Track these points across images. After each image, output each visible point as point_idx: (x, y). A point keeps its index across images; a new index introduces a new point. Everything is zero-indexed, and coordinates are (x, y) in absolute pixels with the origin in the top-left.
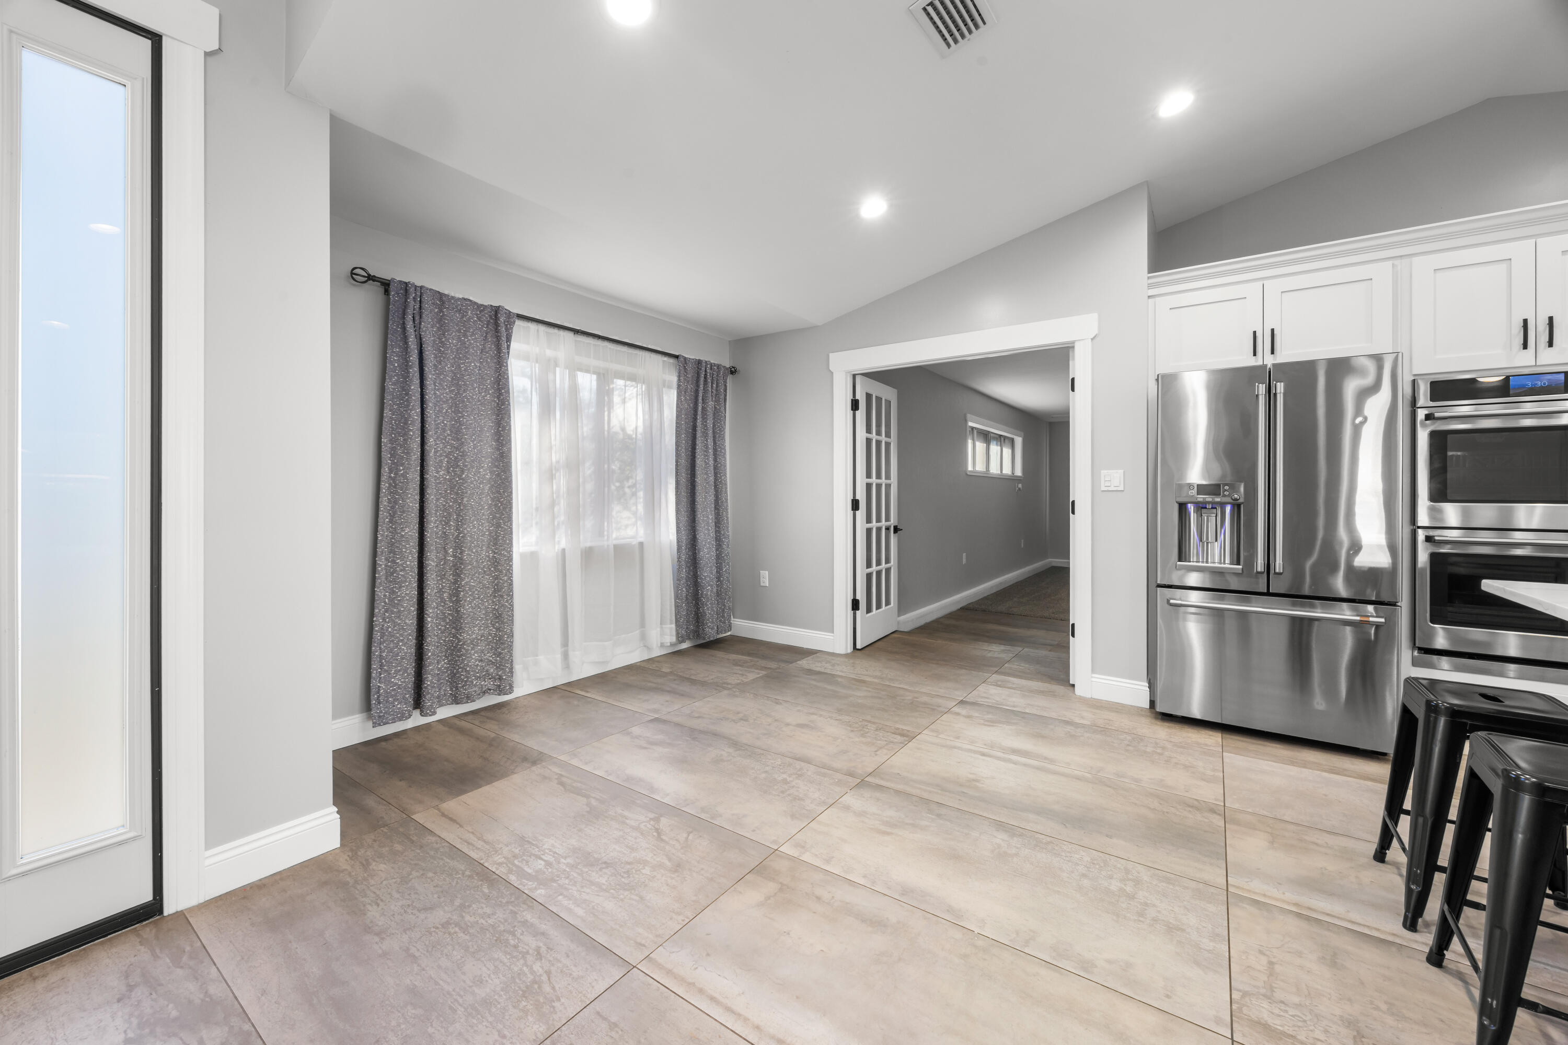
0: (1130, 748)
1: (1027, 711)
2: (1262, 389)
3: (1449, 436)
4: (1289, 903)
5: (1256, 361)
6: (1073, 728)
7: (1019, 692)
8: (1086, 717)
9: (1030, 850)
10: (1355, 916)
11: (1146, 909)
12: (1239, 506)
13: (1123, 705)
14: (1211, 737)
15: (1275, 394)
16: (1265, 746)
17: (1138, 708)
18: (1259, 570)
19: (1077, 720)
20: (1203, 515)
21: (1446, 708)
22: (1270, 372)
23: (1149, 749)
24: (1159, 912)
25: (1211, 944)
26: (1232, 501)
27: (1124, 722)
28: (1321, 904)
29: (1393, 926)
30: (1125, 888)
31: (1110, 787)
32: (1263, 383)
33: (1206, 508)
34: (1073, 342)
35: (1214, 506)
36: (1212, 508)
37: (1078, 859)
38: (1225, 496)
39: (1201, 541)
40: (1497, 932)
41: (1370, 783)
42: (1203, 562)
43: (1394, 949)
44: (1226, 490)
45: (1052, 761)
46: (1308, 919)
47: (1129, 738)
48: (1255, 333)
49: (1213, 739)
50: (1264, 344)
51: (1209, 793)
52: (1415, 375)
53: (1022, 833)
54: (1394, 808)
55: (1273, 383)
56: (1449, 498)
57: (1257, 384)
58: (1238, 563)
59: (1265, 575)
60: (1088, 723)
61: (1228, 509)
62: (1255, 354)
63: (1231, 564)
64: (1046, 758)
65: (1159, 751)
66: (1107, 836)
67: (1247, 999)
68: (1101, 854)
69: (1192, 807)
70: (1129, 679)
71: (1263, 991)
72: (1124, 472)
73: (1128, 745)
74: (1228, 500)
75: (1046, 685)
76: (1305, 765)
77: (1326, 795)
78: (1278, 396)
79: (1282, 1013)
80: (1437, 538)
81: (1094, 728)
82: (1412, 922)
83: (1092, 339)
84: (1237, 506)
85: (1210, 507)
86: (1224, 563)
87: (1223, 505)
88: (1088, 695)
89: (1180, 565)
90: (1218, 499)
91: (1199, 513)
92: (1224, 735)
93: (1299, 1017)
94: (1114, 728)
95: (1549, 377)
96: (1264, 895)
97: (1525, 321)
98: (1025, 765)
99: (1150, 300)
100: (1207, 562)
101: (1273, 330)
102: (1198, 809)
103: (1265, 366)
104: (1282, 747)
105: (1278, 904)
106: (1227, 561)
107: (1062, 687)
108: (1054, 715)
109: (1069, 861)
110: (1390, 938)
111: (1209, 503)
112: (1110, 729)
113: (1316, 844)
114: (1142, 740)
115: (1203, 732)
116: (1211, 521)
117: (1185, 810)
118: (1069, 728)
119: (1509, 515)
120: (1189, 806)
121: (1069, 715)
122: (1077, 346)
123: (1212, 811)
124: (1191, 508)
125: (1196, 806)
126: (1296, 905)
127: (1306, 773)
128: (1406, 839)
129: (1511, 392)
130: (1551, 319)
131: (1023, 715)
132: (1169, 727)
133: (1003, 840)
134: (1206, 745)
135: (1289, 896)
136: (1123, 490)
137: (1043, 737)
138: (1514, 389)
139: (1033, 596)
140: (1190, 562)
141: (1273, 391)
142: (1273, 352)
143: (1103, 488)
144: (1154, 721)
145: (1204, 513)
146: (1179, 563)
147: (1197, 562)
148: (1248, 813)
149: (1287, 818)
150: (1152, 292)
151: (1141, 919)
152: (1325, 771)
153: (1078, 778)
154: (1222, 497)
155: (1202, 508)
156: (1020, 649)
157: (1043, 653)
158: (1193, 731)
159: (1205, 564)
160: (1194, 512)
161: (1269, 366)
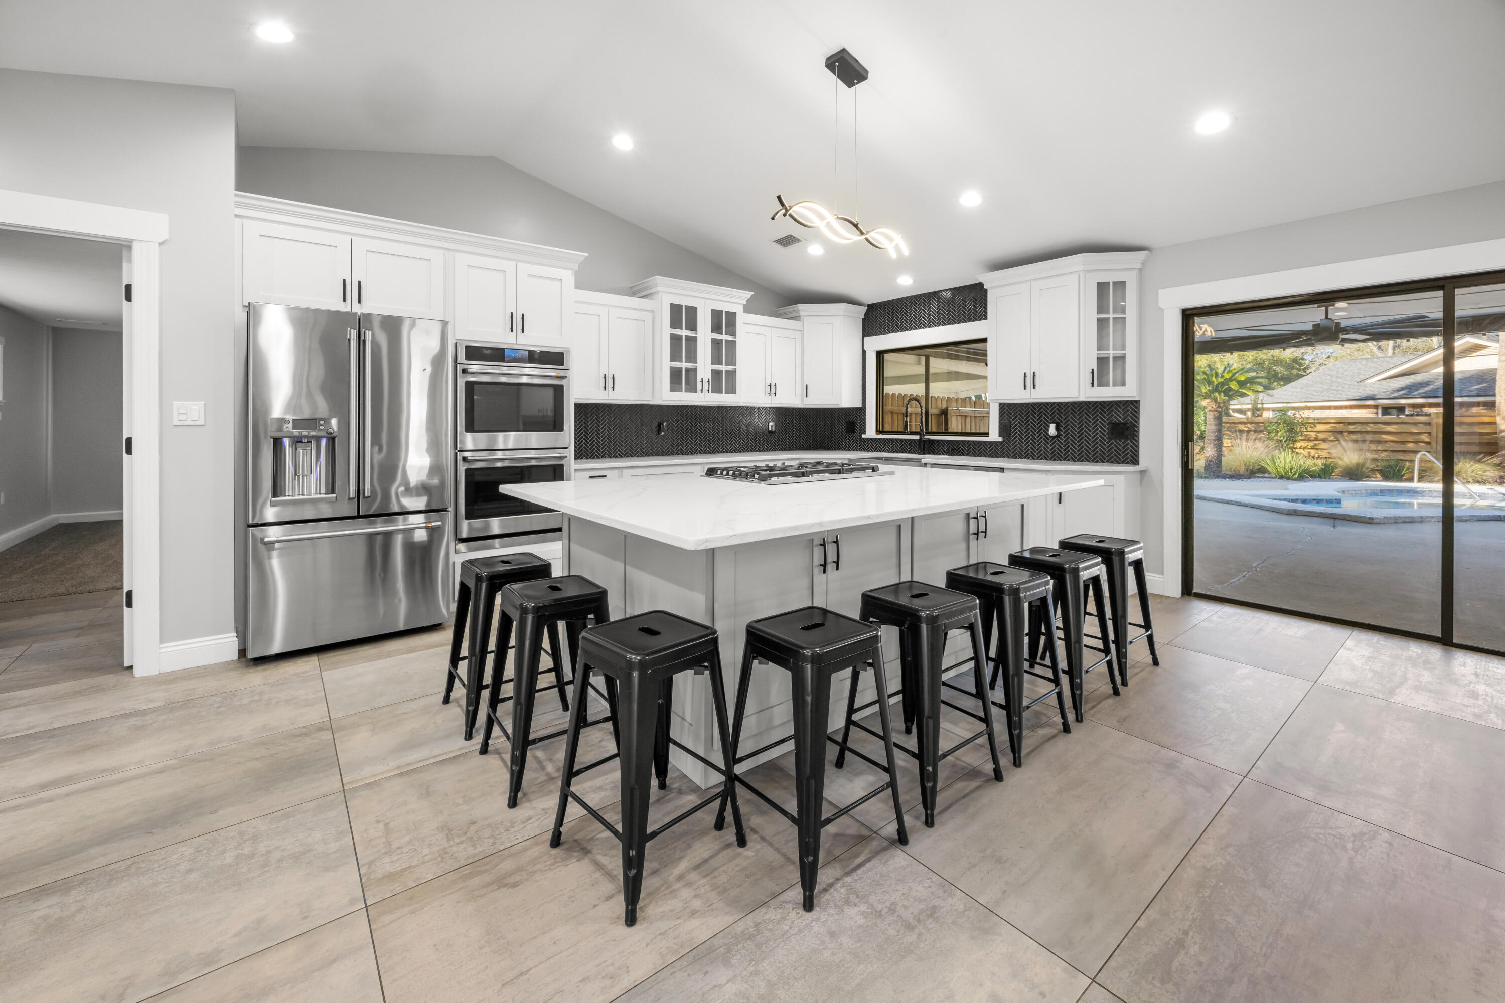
0: (222, 709)
1: (57, 725)
2: (353, 334)
3: (476, 386)
4: (392, 770)
5: (346, 307)
6: (138, 718)
7: (36, 706)
8: (159, 697)
9: (102, 892)
10: (436, 752)
11: (269, 857)
12: (333, 439)
13: (204, 667)
14: (308, 663)
15: (364, 341)
16: (357, 652)
17: (224, 663)
18: (351, 496)
19: (144, 707)
20: (298, 449)
21: (486, 576)
22: (359, 320)
23: (245, 701)
24: (284, 850)
25: (337, 844)
26: (326, 435)
27: (210, 684)
28: (414, 757)
29: (460, 742)
30: (242, 852)
31: (205, 761)
32: (354, 329)
33: (301, 442)
34: (131, 241)
35: (309, 440)
36: (308, 442)
37: (176, 859)
38: (320, 430)
39: (296, 475)
40: (519, 707)
41: (433, 650)
42: (299, 495)
43: (461, 758)
44: (321, 425)
45: (114, 770)
46: (408, 773)
47: (218, 699)
48: (344, 281)
49: (309, 664)
50: (352, 293)
51: (314, 715)
52: (457, 339)
53: (85, 878)
54: (455, 659)
55: (362, 330)
56: (475, 429)
57: (349, 329)
58: (333, 493)
59: (356, 500)
60: (161, 703)
61: (324, 442)
62: (344, 300)
63: (326, 494)
64: (103, 771)
65: (256, 698)
66: (211, 813)
67: (373, 866)
68: (207, 836)
69: (300, 735)
70: (212, 636)
71: (384, 850)
72: (205, 404)
73: (219, 707)
74: (323, 434)
75: (84, 681)
76: (389, 655)
77: (407, 672)
78: (367, 342)
79: (400, 856)
80: (469, 458)
81: (170, 707)
82: (469, 736)
83: (160, 244)
84: (331, 440)
85: (306, 441)
86: (320, 494)
87: (318, 439)
88: (154, 671)
89: (274, 501)
90: (313, 434)
91: (294, 446)
92: (320, 657)
93: (412, 849)
94: (198, 696)
95: (522, 352)
96: (374, 775)
97: (512, 314)
98: (68, 795)
99: (237, 219)
100: (303, 495)
101: (359, 282)
102: (306, 735)
103: (356, 314)
104: (370, 647)
105: (385, 776)
106: (323, 491)
107: (112, 675)
108: (105, 714)
109: (165, 869)
110: (459, 753)
111: (305, 437)
112: (194, 699)
113: (405, 713)
114: (234, 695)
115: (299, 662)
116: (306, 455)
117: (294, 742)
118: (132, 721)
119: (495, 440)
120: (297, 736)
121: (128, 706)
122: (136, 246)
123: (321, 729)
124: (287, 442)
125: (306, 732)
126: (398, 768)
127: (391, 661)
128: (465, 679)
129: (506, 359)
130: (523, 315)
131: (51, 734)
132: (264, 670)
133: (50, 907)
134: (305, 672)
135: (393, 764)
136: (203, 424)
137: (92, 747)
138: (507, 357)
139: (31, 569)
140: (285, 496)
141: (362, 338)
142: (359, 302)
143: (176, 422)
144: (245, 670)
145: (299, 447)
146: (274, 499)
147: (293, 496)
148: (352, 715)
149: (382, 704)
150: (238, 211)
151: (266, 869)
152: (405, 654)
153: (160, 771)
154: (318, 431)
155: (297, 442)
156: (24, 648)
157: (66, 643)
158: (289, 664)
159: (301, 497)
160: (289, 447)
161: (359, 314)
